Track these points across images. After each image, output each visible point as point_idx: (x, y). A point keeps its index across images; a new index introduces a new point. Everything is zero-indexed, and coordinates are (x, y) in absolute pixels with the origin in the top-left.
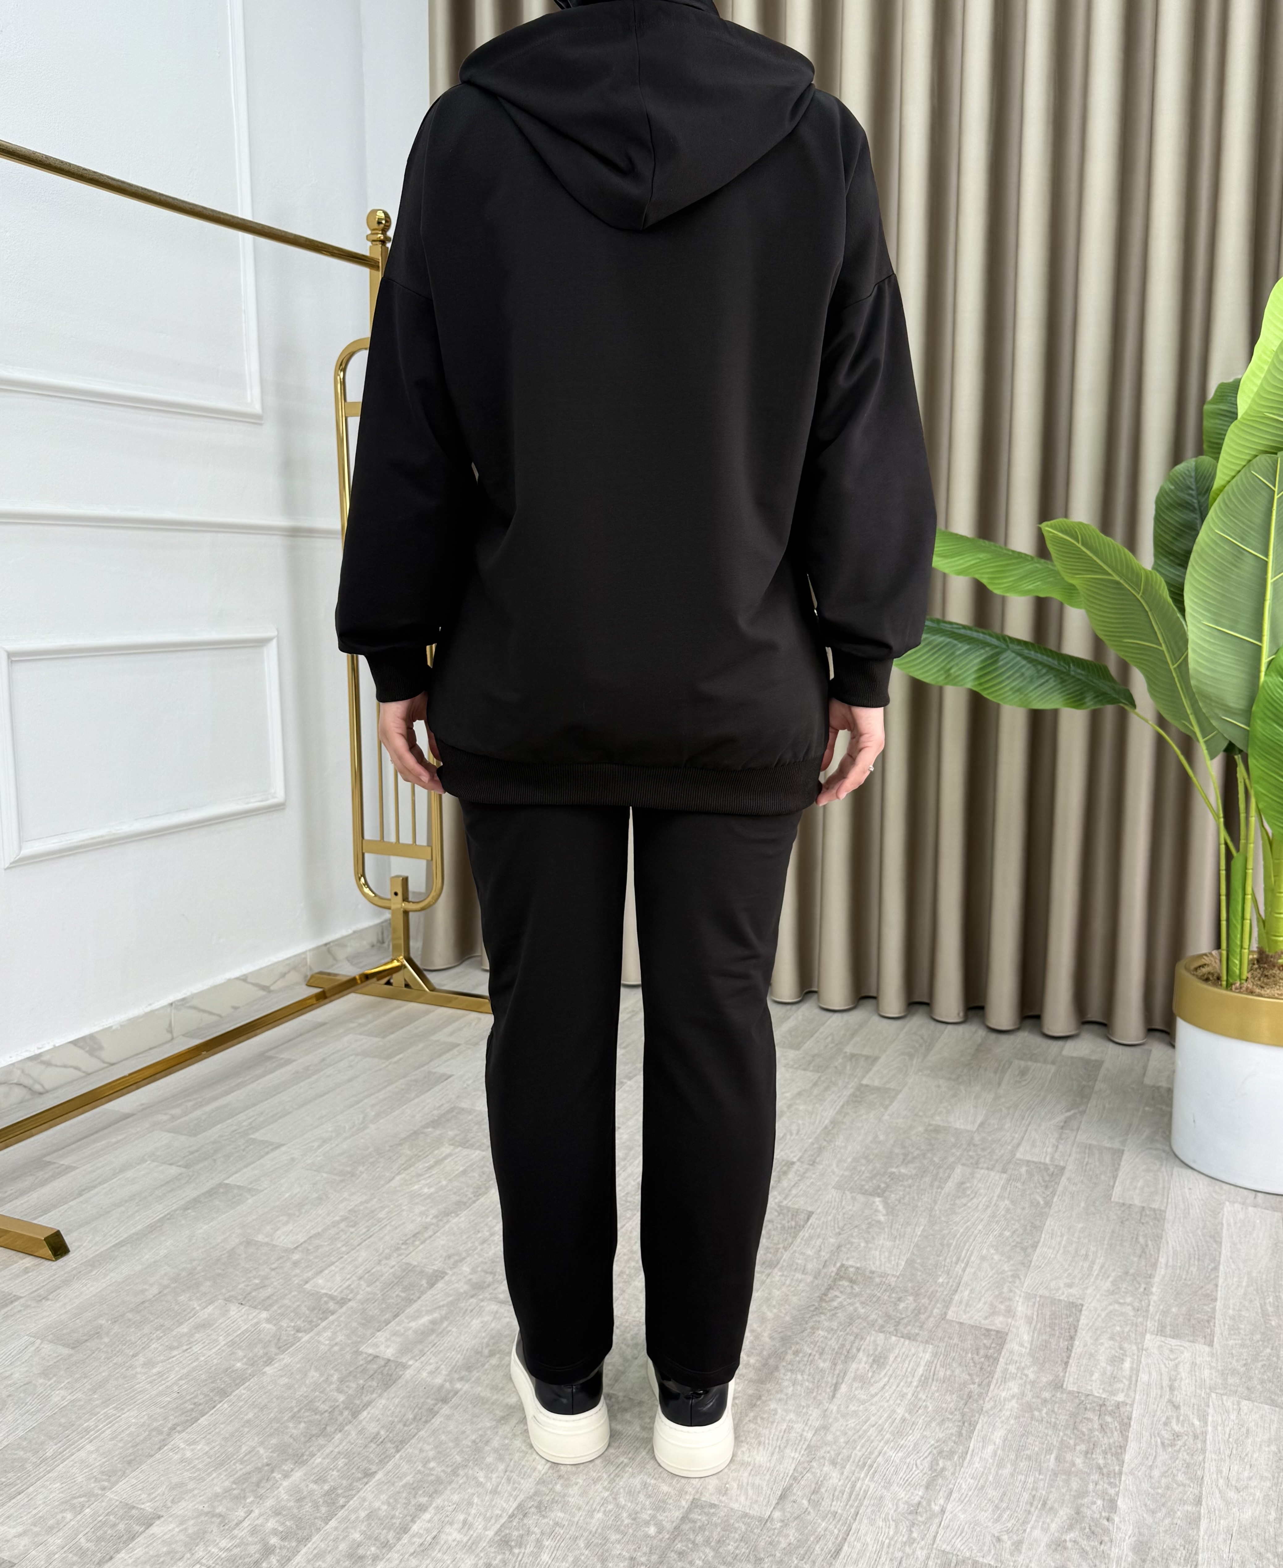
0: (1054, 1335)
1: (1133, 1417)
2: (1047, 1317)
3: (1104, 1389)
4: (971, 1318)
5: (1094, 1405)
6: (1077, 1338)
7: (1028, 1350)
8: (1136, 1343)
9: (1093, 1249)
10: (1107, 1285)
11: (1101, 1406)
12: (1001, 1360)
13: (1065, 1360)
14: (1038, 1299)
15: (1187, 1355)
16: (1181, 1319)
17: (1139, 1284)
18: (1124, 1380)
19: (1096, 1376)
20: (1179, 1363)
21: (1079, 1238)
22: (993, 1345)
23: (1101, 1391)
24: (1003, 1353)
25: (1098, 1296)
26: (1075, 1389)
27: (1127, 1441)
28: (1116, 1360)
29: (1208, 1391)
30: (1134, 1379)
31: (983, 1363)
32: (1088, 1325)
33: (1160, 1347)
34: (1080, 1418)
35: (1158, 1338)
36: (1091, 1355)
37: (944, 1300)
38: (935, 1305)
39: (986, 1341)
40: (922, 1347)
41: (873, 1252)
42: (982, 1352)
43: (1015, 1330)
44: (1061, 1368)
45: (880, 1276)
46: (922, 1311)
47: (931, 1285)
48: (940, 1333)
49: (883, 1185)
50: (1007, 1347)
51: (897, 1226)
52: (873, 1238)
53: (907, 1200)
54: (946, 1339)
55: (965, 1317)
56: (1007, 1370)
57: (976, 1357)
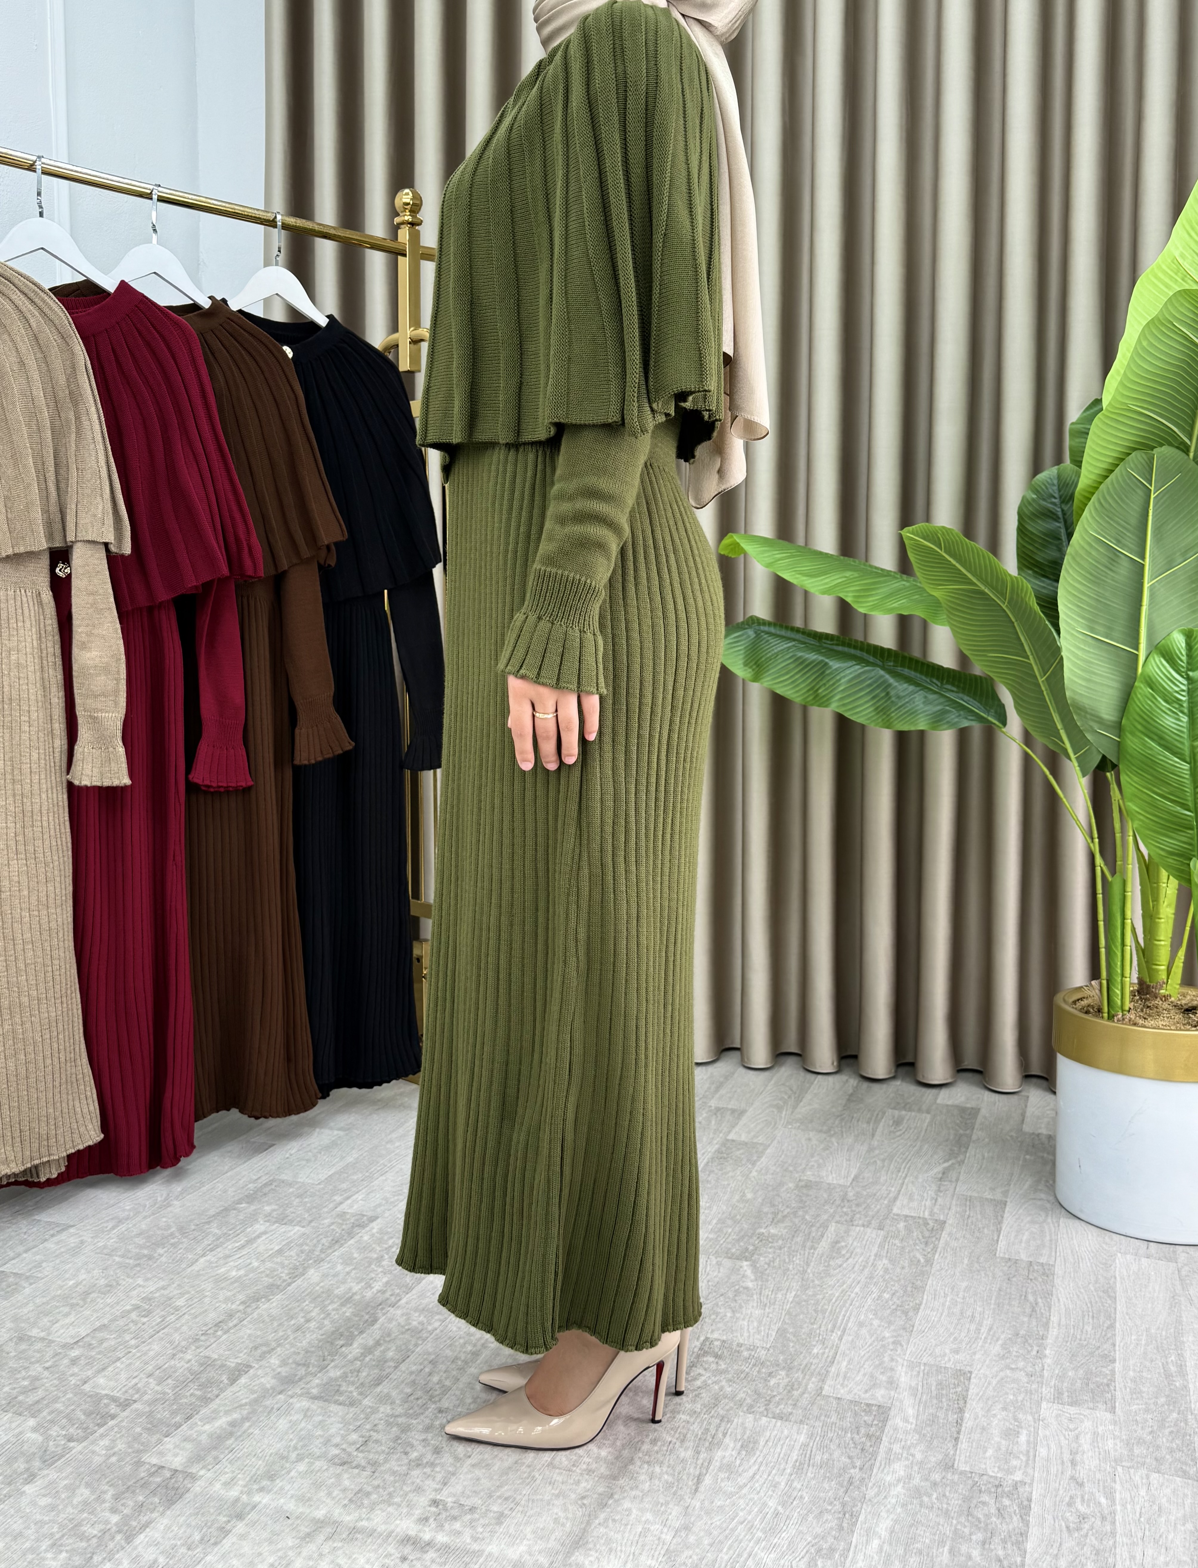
0: (942, 1408)
1: (1034, 1498)
2: (933, 1388)
3: (999, 1467)
4: (850, 1392)
5: (990, 1486)
6: (967, 1410)
7: (913, 1426)
8: (1031, 1413)
9: (979, 1309)
10: (996, 1349)
11: (997, 1487)
12: (884, 1439)
13: (955, 1435)
14: (922, 1368)
15: (1087, 1424)
16: (1078, 1384)
17: (1032, 1346)
18: (1021, 1456)
19: (990, 1452)
20: (1080, 1433)
21: (964, 1298)
22: (875, 1422)
23: (996, 1470)
24: (886, 1431)
25: (987, 1362)
26: (968, 1469)
27: (1028, 1526)
28: (1010, 1434)
29: (1113, 1463)
30: (1031, 1454)
31: (864, 1443)
32: (978, 1394)
33: (1058, 1416)
34: (975, 1502)
35: (1055, 1406)
36: (984, 1429)
37: (819, 1374)
38: (809, 1380)
39: (866, 1418)
40: (795, 1427)
41: (741, 1322)
42: (863, 1431)
43: (898, 1404)
44: (950, 1445)
45: (749, 1349)
46: (796, 1386)
47: (805, 1357)
48: (815, 1411)
49: (751, 1248)
50: (889, 1423)
51: (766, 1292)
52: (741, 1307)
53: (776, 1264)
54: (823, 1418)
55: (842, 1392)
56: (890, 1450)
57: (856, 1437)
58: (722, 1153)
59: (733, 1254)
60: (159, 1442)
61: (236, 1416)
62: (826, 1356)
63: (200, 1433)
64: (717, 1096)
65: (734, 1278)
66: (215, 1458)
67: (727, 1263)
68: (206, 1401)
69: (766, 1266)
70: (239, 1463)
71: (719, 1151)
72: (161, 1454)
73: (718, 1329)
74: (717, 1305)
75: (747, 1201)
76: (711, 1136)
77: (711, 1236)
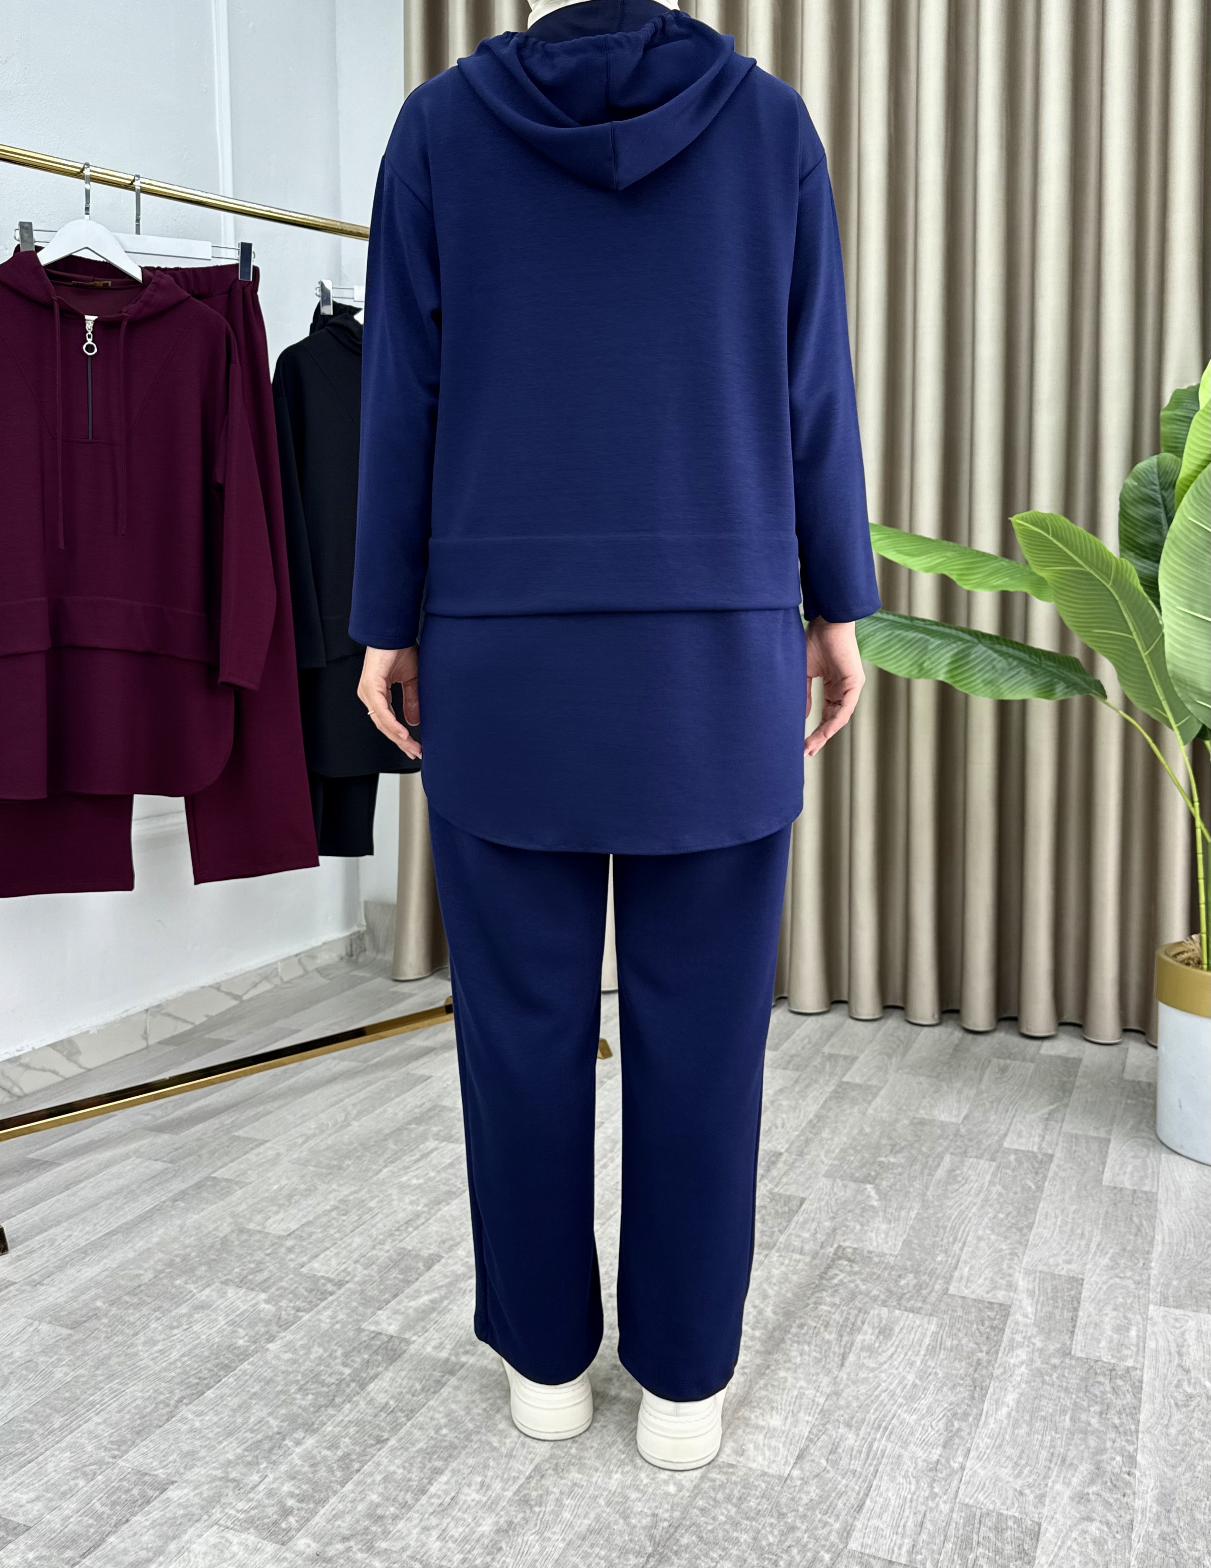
0: (1057, 1307)
1: (1144, 1380)
2: (1049, 1291)
3: (1112, 1355)
4: (973, 1292)
5: (1104, 1369)
6: (1081, 1309)
7: (1033, 1321)
8: (1140, 1313)
9: (1088, 1228)
10: (1106, 1261)
11: (1111, 1370)
12: (1007, 1330)
13: (1071, 1329)
14: (1039, 1275)
15: (1192, 1324)
16: (1183, 1291)
17: (1138, 1259)
18: (1133, 1347)
19: (1103, 1343)
20: (1186, 1331)
21: (1073, 1219)
22: (998, 1317)
23: (1110, 1357)
24: (1008, 1324)
25: (1098, 1271)
26: (1084, 1356)
27: (1141, 1403)
28: (1122, 1329)
30: (1141, 1346)
31: (988, 1333)
32: (1090, 1297)
33: (1164, 1316)
34: (1091, 1382)
35: (1162, 1308)
36: (1096, 1325)
37: (944, 1277)
38: (935, 1282)
39: (989, 1313)
40: (926, 1319)
41: (869, 1234)
42: (987, 1323)
43: (1017, 1303)
44: (1067, 1337)
45: (878, 1256)
46: (924, 1286)
47: (930, 1264)
48: (943, 1306)
49: (873, 1173)
50: (1011, 1318)
51: (890, 1210)
52: (868, 1221)
53: (898, 1187)
54: (950, 1312)
55: (966, 1292)
56: (1013, 1339)
57: (982, 1328)
58: (838, 1093)
59: (857, 1178)
60: (374, 1314)
61: (435, 1295)
62: (949, 1262)
63: (407, 1308)
64: (829, 1044)
65: (859, 1198)
66: (423, 1328)
67: (852, 1185)
68: (408, 1283)
69: (888, 1189)
70: (444, 1331)
71: (835, 1091)
72: (377, 1323)
73: (849, 1239)
74: (846, 1219)
75: (866, 1135)
76: (827, 1078)
77: (836, 1162)
